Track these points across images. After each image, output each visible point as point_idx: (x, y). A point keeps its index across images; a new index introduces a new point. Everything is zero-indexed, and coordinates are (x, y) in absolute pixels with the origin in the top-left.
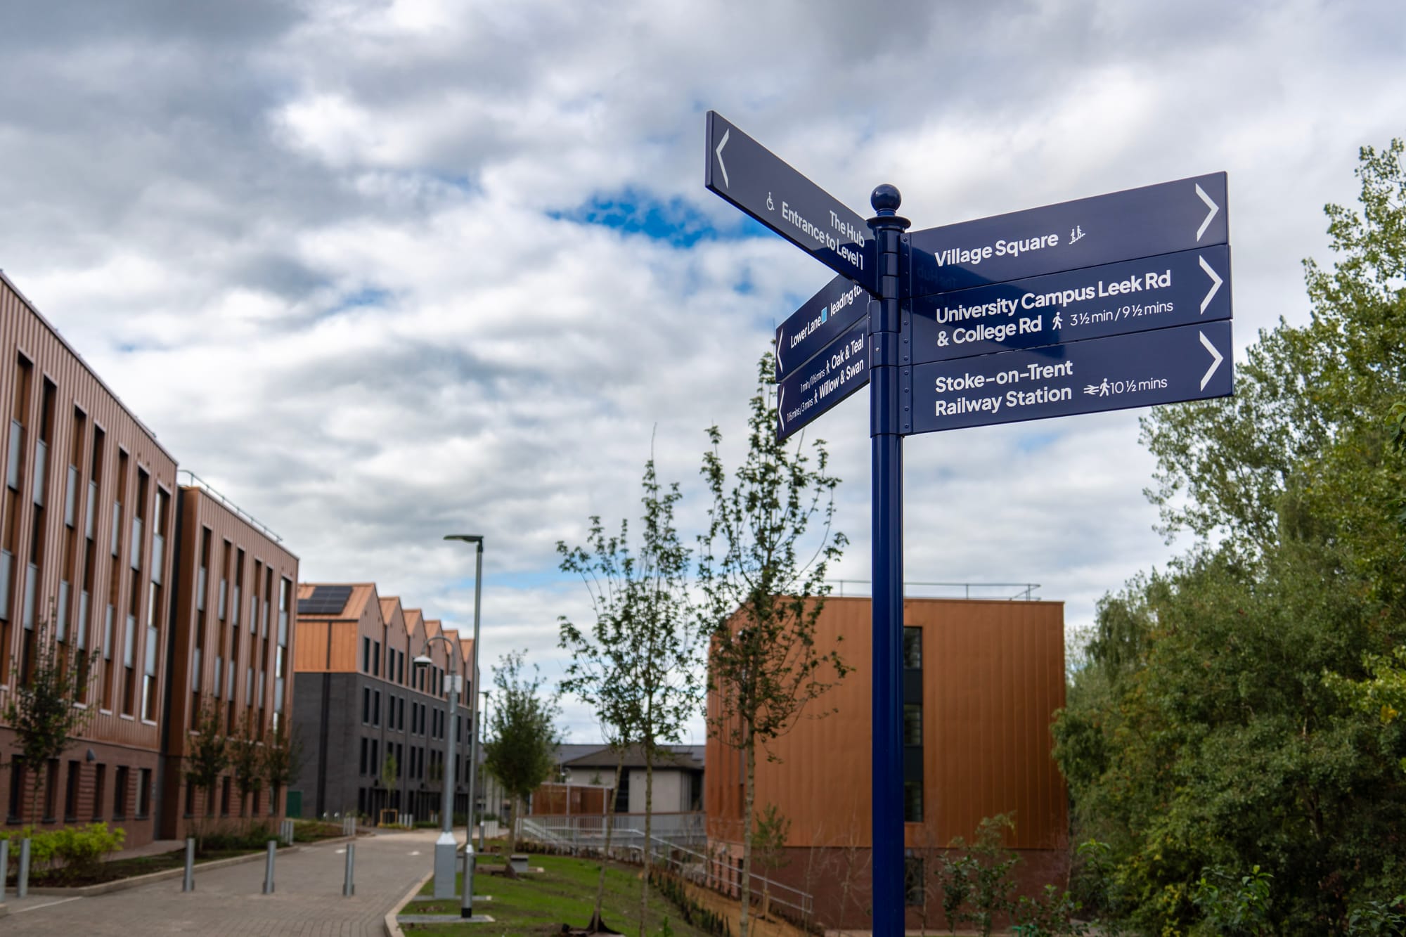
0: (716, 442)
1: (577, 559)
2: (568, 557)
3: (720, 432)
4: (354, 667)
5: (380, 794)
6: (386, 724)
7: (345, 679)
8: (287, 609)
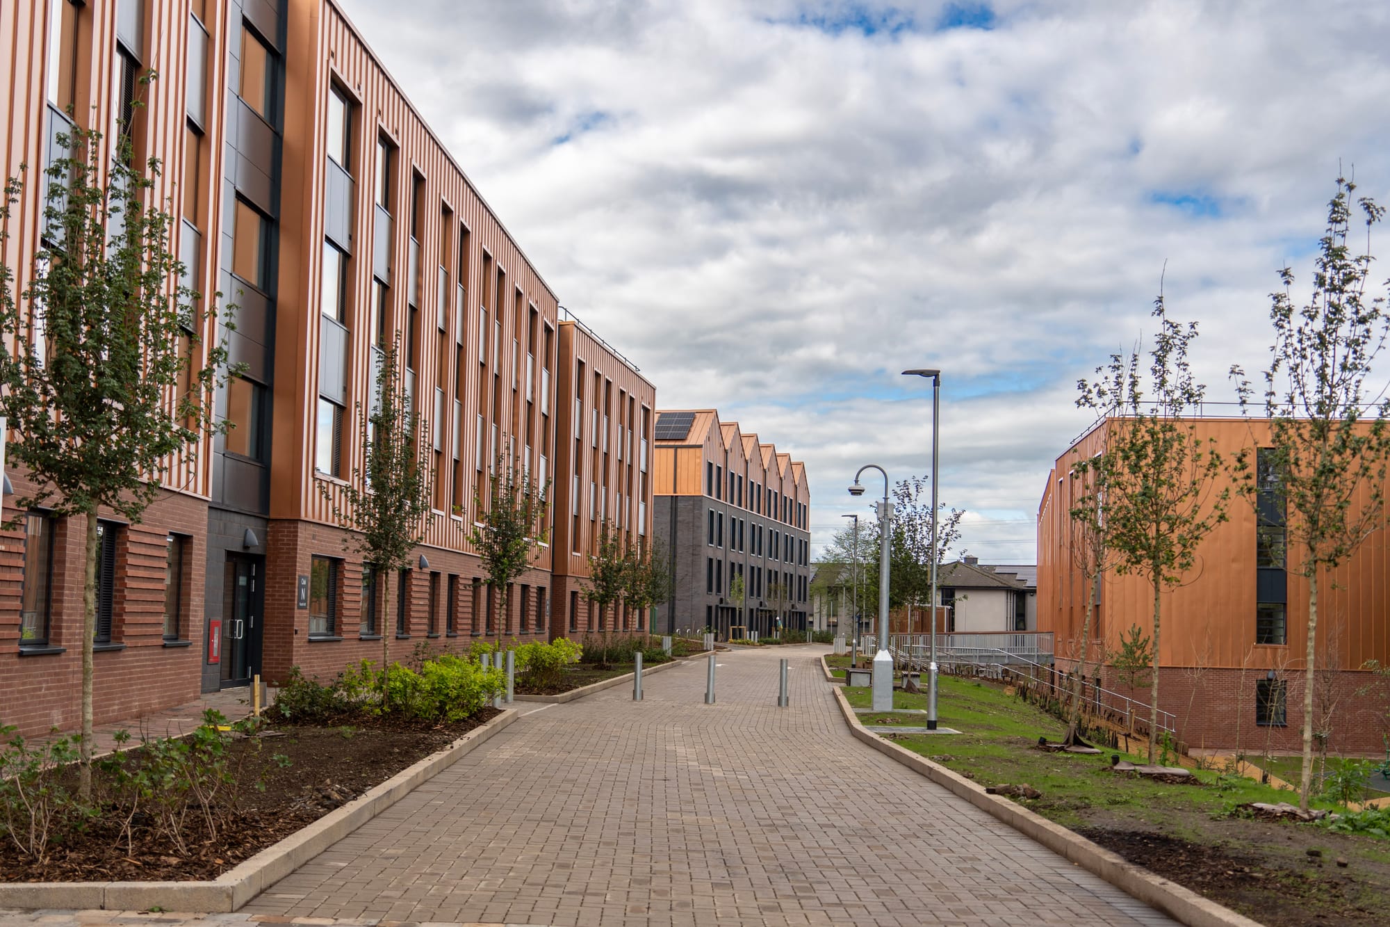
0: (1288, 283)
1: (1094, 395)
2: (1085, 394)
3: (1292, 273)
4: (700, 491)
5: (725, 611)
6: (729, 544)
7: (691, 502)
8: (646, 436)
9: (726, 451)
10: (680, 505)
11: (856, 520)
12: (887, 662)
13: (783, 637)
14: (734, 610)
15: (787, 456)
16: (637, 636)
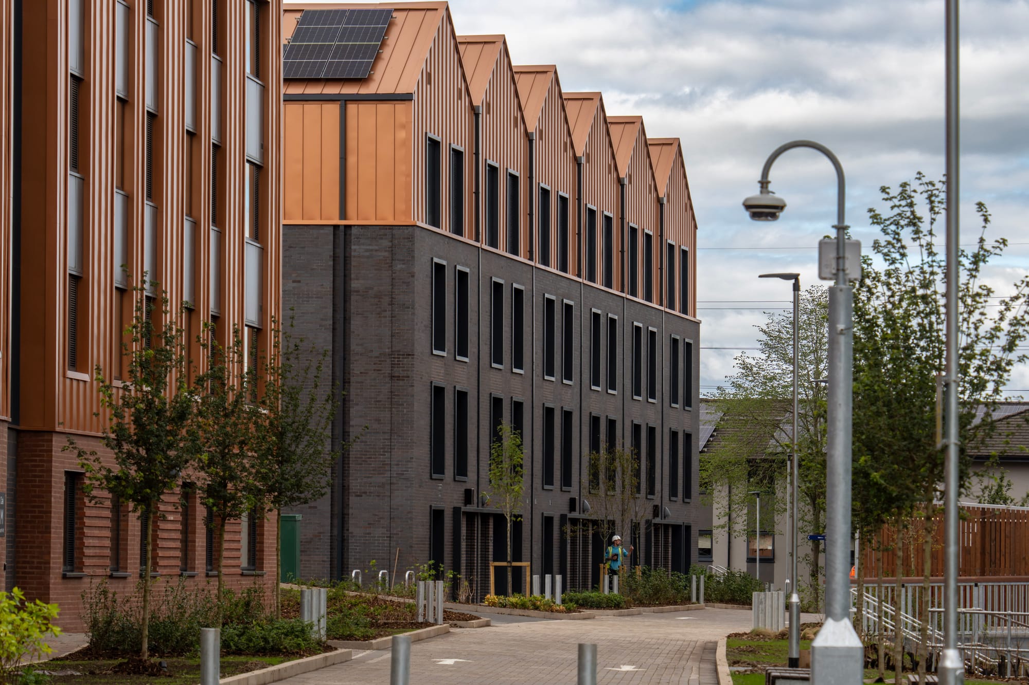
4: (407, 213)
5: (478, 523)
6: (485, 350)
7: (386, 243)
8: (260, 70)
9: (474, 111)
10: (357, 249)
11: (796, 287)
12: (848, 652)
13: (630, 587)
14: (500, 519)
15: (636, 122)
16: (240, 587)
